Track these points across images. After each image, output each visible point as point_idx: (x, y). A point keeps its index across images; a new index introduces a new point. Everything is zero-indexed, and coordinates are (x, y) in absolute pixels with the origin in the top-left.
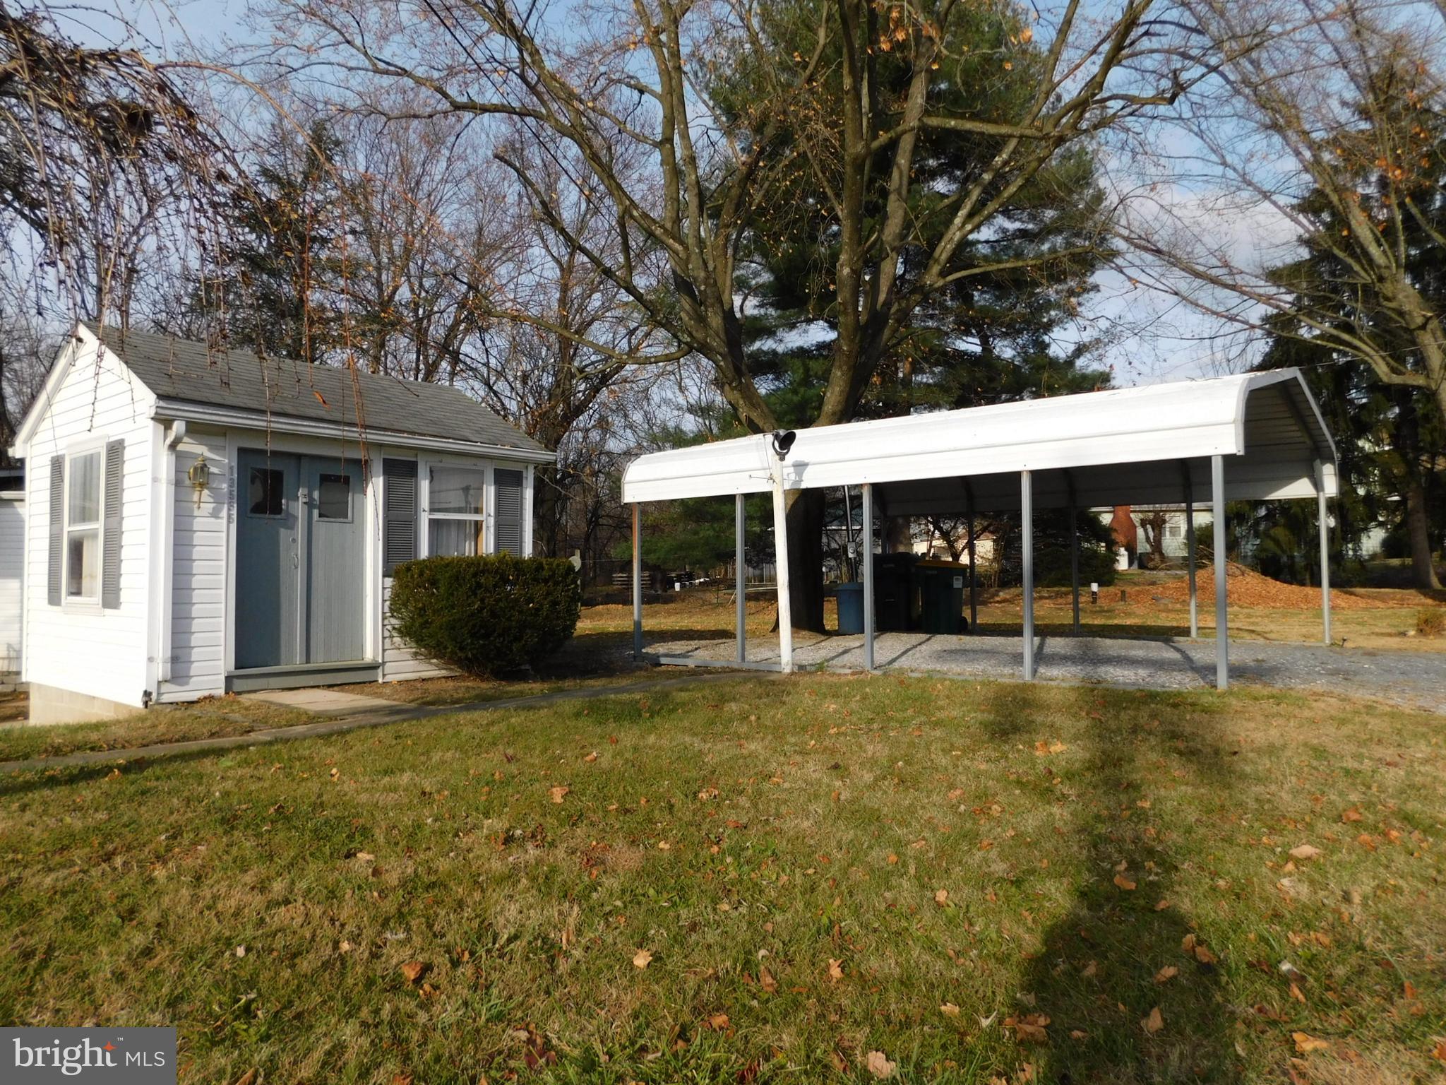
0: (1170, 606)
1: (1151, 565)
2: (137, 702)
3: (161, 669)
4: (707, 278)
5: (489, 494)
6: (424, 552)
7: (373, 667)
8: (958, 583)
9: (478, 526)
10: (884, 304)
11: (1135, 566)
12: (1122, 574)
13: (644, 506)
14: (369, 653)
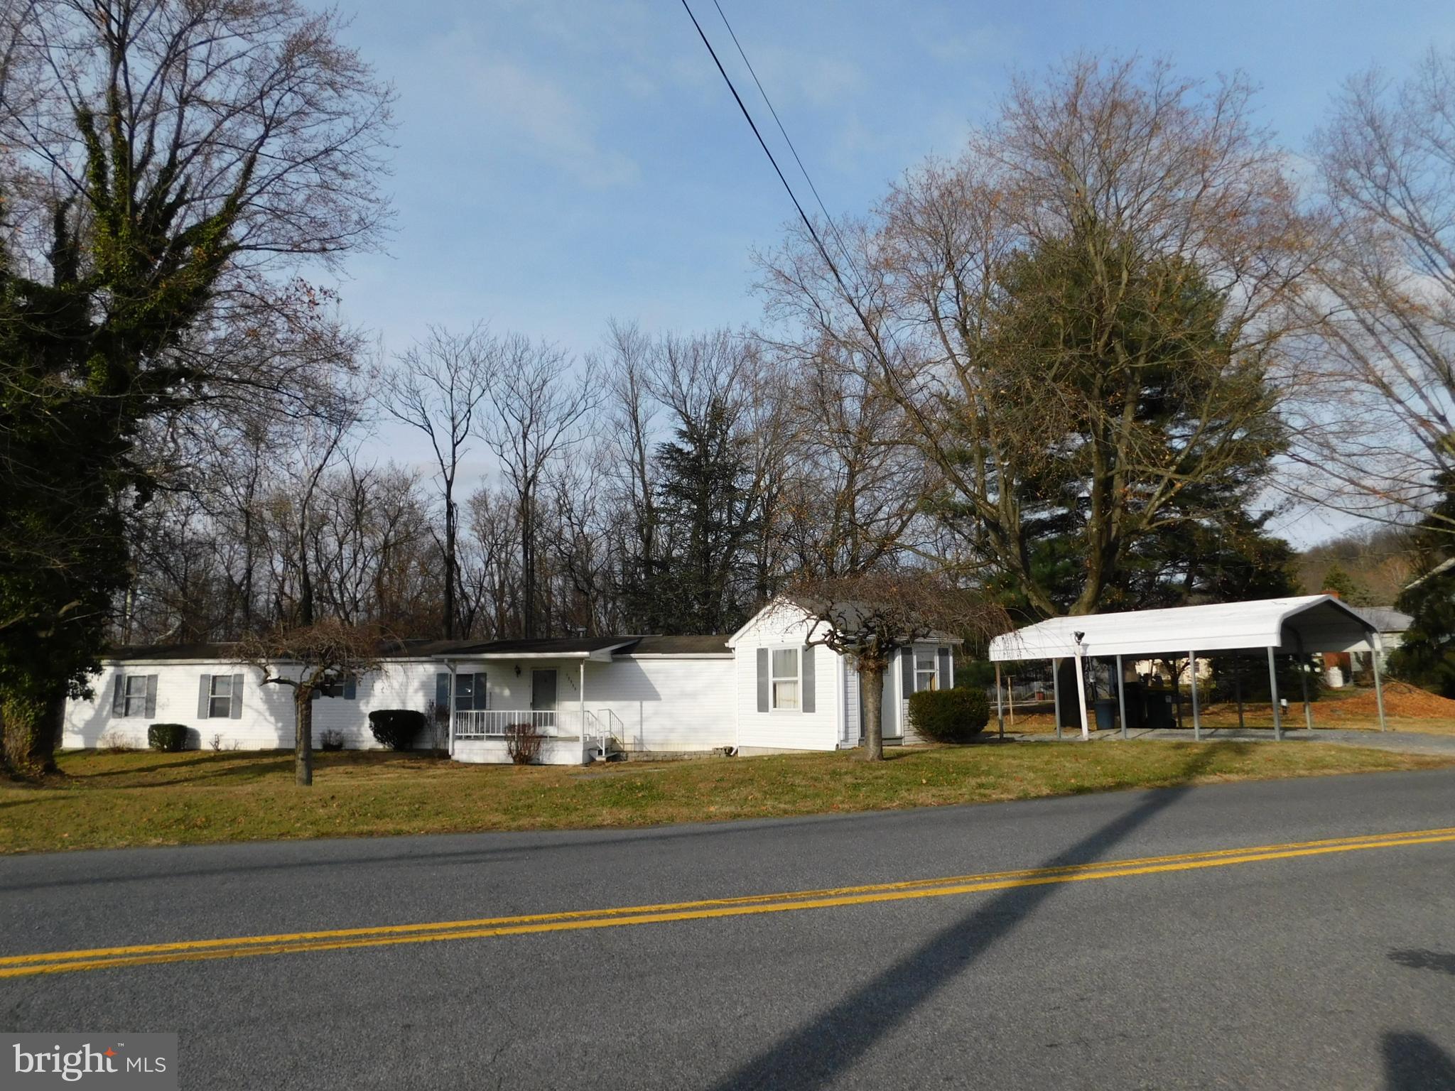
0: (1343, 716)
1: (1363, 682)
2: (834, 749)
3: (842, 737)
4: (1010, 527)
5: (937, 660)
6: (916, 690)
7: (900, 738)
8: (1169, 700)
9: (932, 675)
10: (1115, 537)
11: (1351, 683)
12: (1337, 691)
13: (1003, 663)
14: (898, 733)
